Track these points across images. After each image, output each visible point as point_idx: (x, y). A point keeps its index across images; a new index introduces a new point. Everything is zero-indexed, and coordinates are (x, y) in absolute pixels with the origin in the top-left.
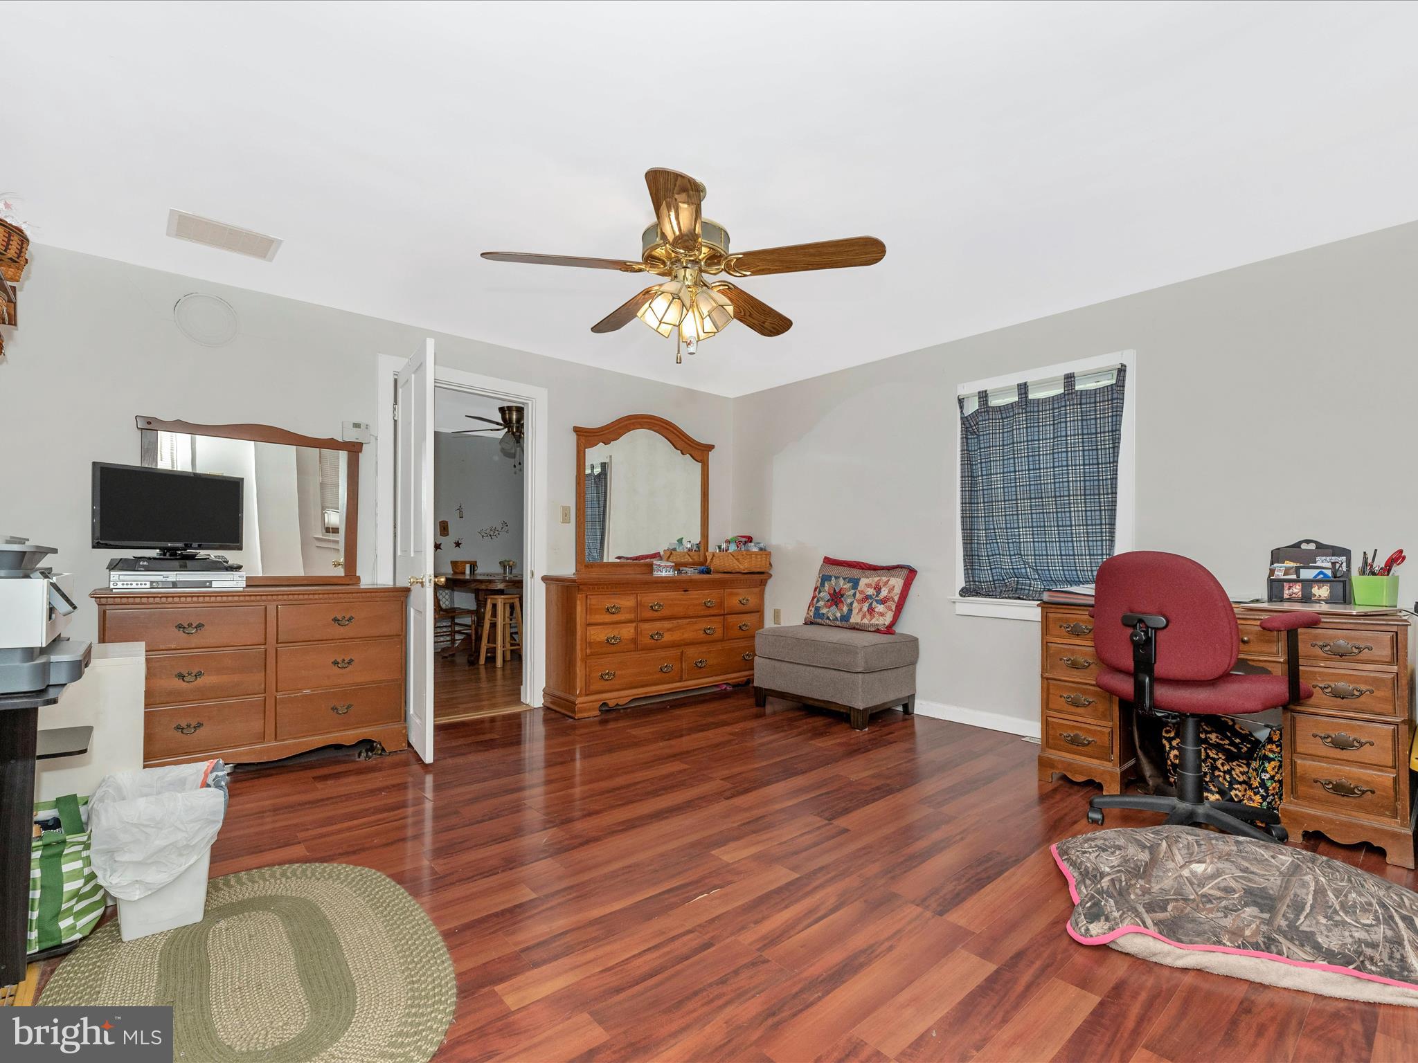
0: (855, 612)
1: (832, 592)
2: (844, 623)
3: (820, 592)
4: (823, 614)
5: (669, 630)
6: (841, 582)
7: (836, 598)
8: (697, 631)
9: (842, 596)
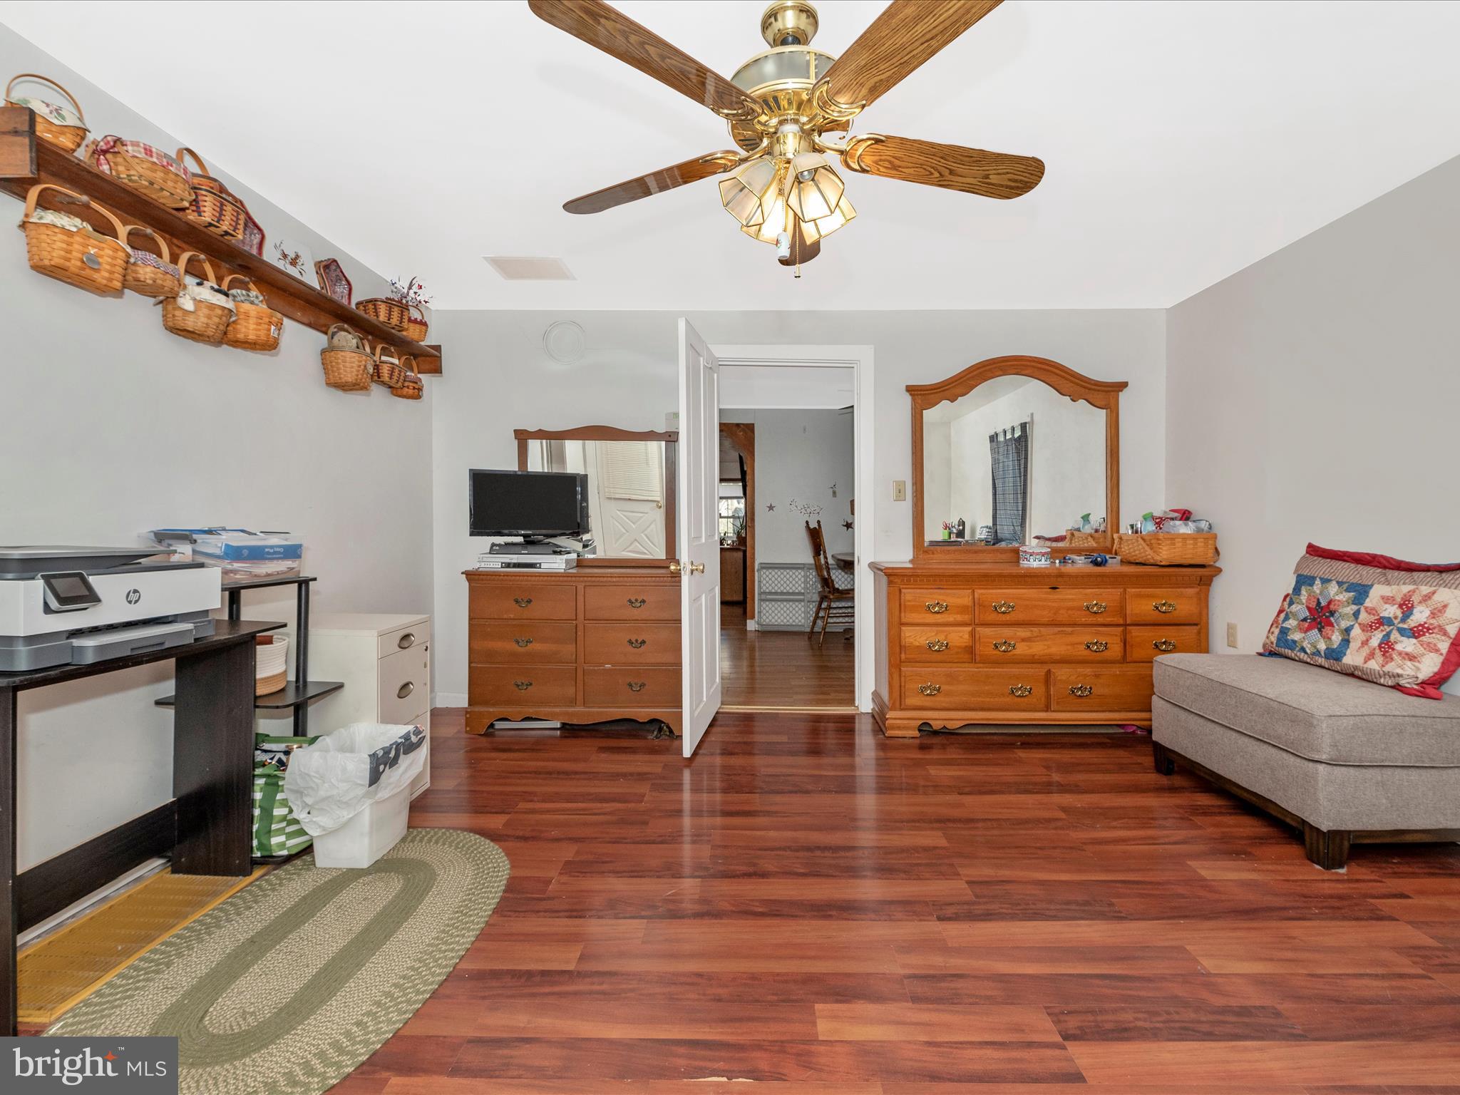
0: (1354, 645)
1: (1313, 605)
2: (1332, 662)
3: (1292, 604)
4: (1294, 642)
5: (1024, 640)
6: (1333, 589)
7: (1321, 617)
9: (1332, 614)
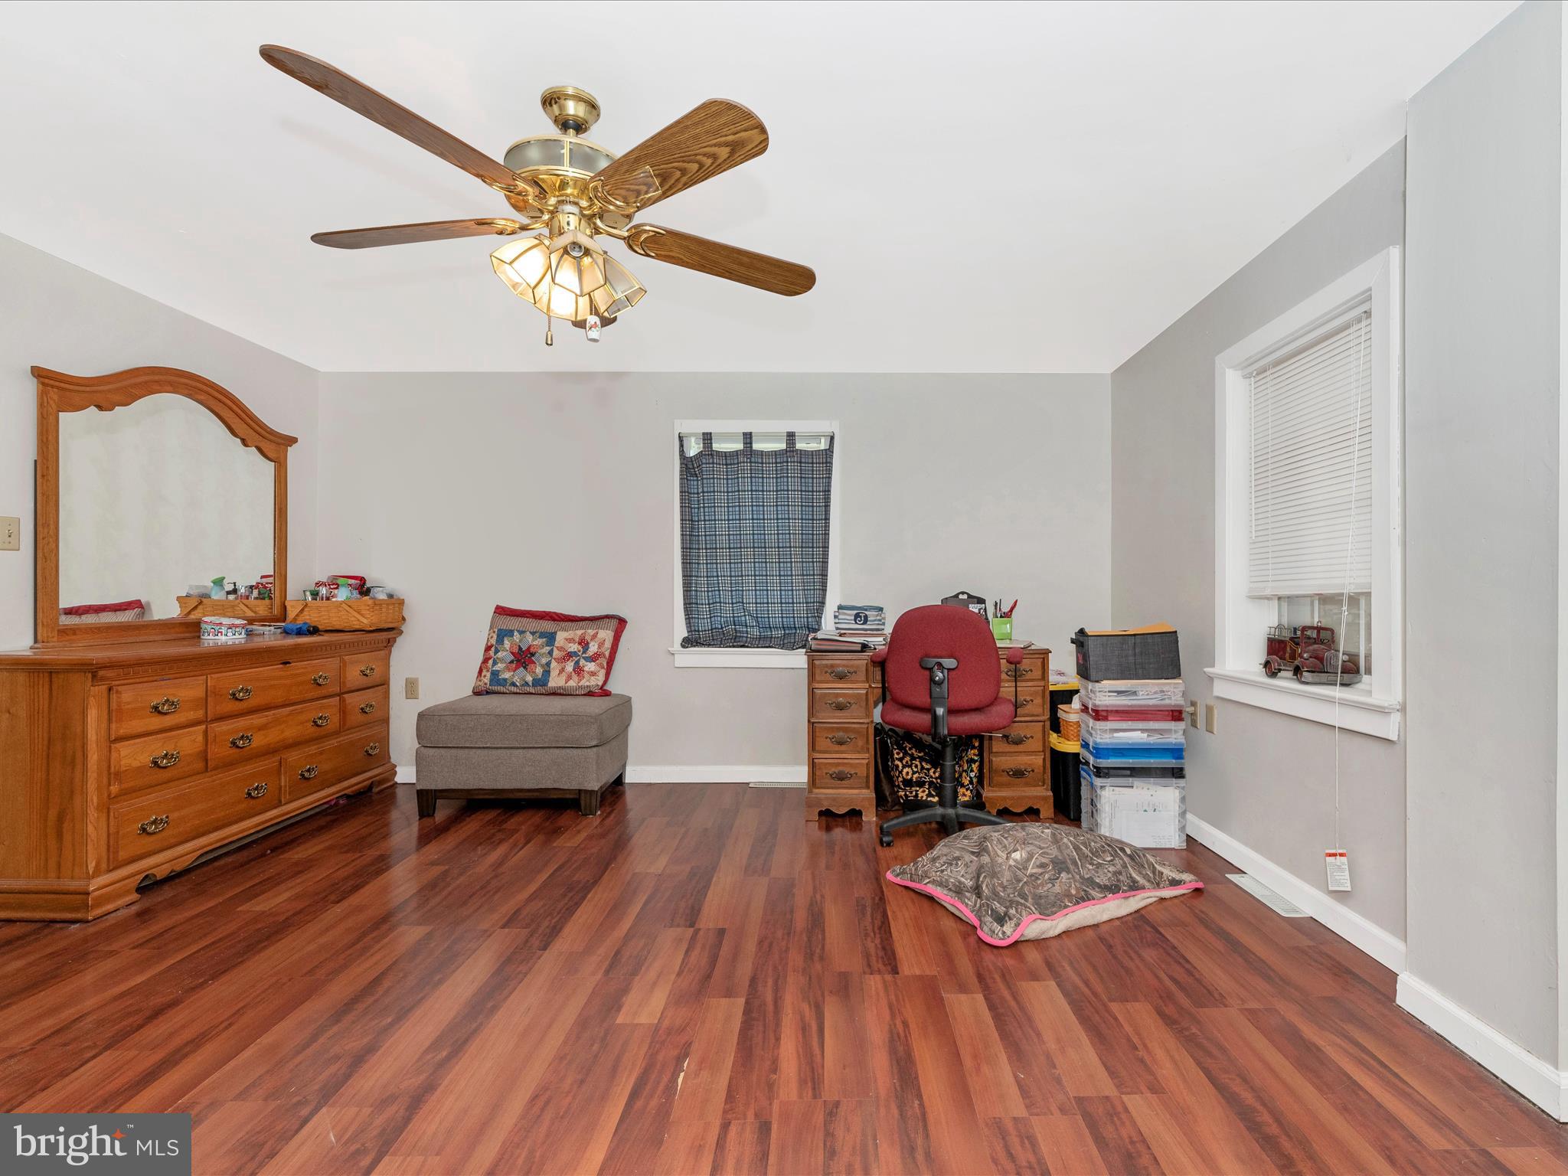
0: (554, 673)
1: (516, 650)
2: (541, 687)
3: (497, 651)
4: (505, 680)
5: (260, 728)
6: (529, 638)
7: (523, 658)
8: (302, 723)
9: (533, 655)
